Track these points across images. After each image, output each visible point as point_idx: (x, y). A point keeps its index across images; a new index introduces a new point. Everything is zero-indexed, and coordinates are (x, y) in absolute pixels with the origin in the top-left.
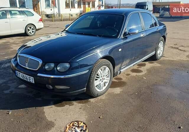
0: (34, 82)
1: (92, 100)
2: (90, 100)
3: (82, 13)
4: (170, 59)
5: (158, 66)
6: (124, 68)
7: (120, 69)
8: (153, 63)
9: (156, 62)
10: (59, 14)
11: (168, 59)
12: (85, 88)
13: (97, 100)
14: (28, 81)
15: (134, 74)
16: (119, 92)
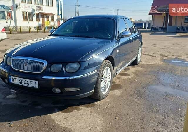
0: (37, 87)
1: (98, 103)
2: (96, 103)
3: (41, 26)
4: (148, 63)
5: (140, 69)
6: (119, 70)
7: (116, 71)
8: (135, 67)
9: (137, 66)
10: (15, 27)
11: (145, 63)
12: (93, 90)
13: (102, 102)
14: (30, 86)
15: (124, 77)
16: (120, 94)
